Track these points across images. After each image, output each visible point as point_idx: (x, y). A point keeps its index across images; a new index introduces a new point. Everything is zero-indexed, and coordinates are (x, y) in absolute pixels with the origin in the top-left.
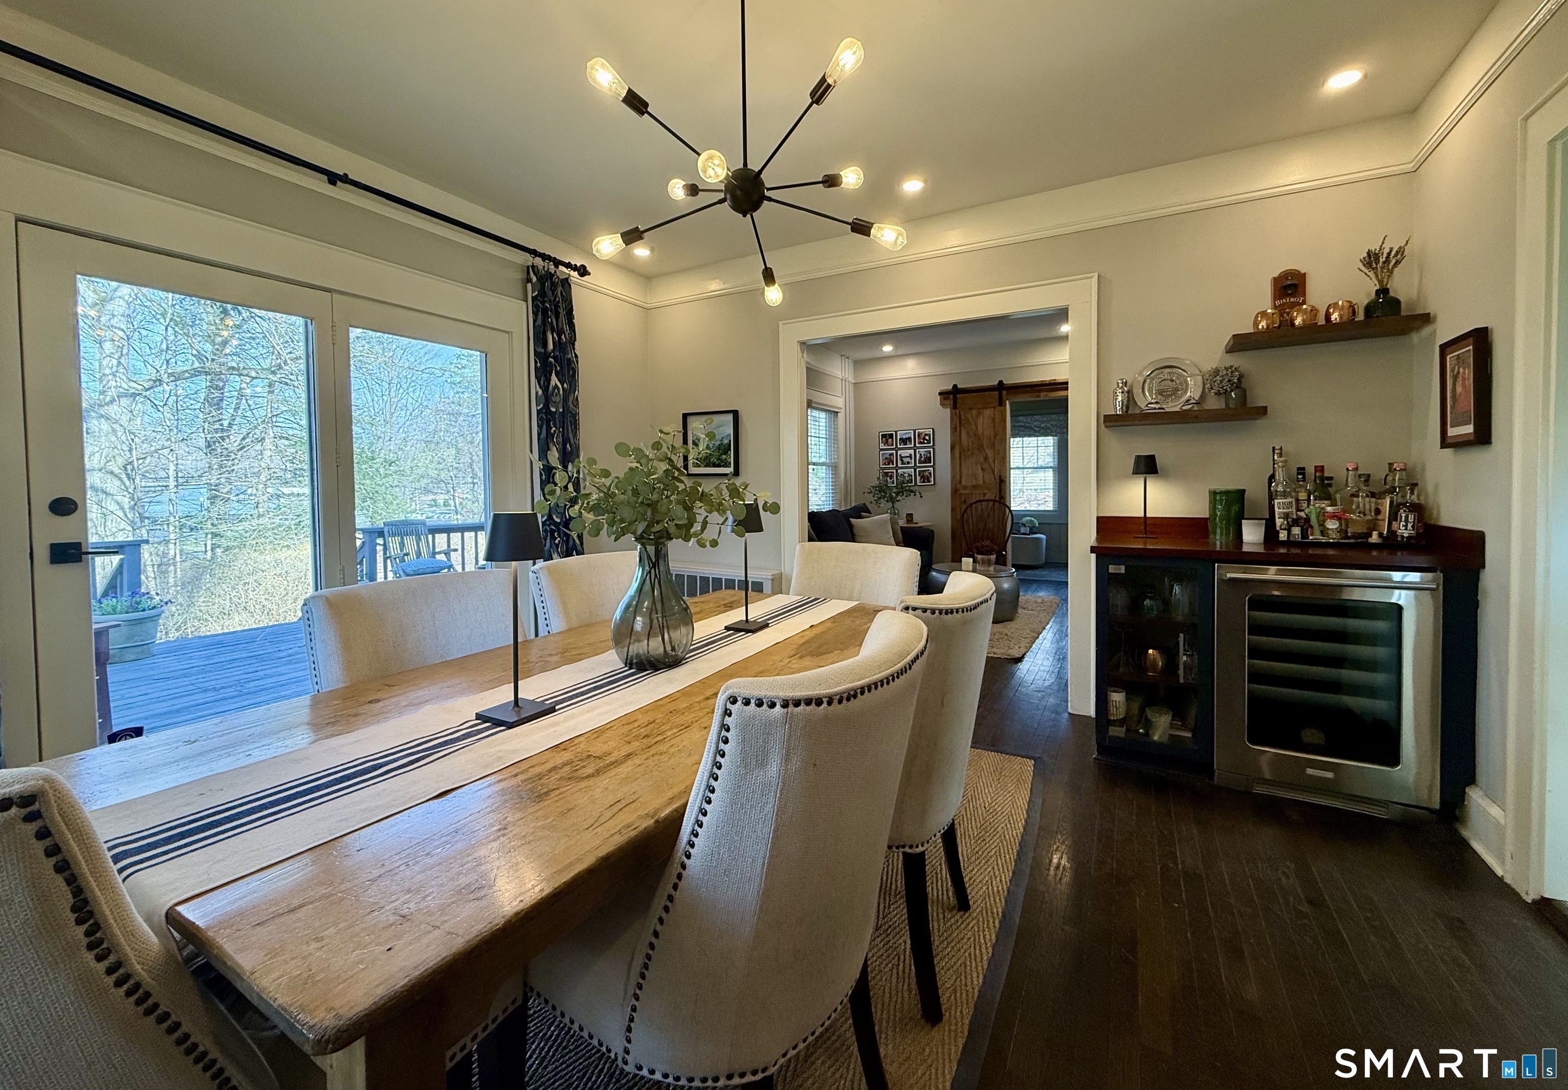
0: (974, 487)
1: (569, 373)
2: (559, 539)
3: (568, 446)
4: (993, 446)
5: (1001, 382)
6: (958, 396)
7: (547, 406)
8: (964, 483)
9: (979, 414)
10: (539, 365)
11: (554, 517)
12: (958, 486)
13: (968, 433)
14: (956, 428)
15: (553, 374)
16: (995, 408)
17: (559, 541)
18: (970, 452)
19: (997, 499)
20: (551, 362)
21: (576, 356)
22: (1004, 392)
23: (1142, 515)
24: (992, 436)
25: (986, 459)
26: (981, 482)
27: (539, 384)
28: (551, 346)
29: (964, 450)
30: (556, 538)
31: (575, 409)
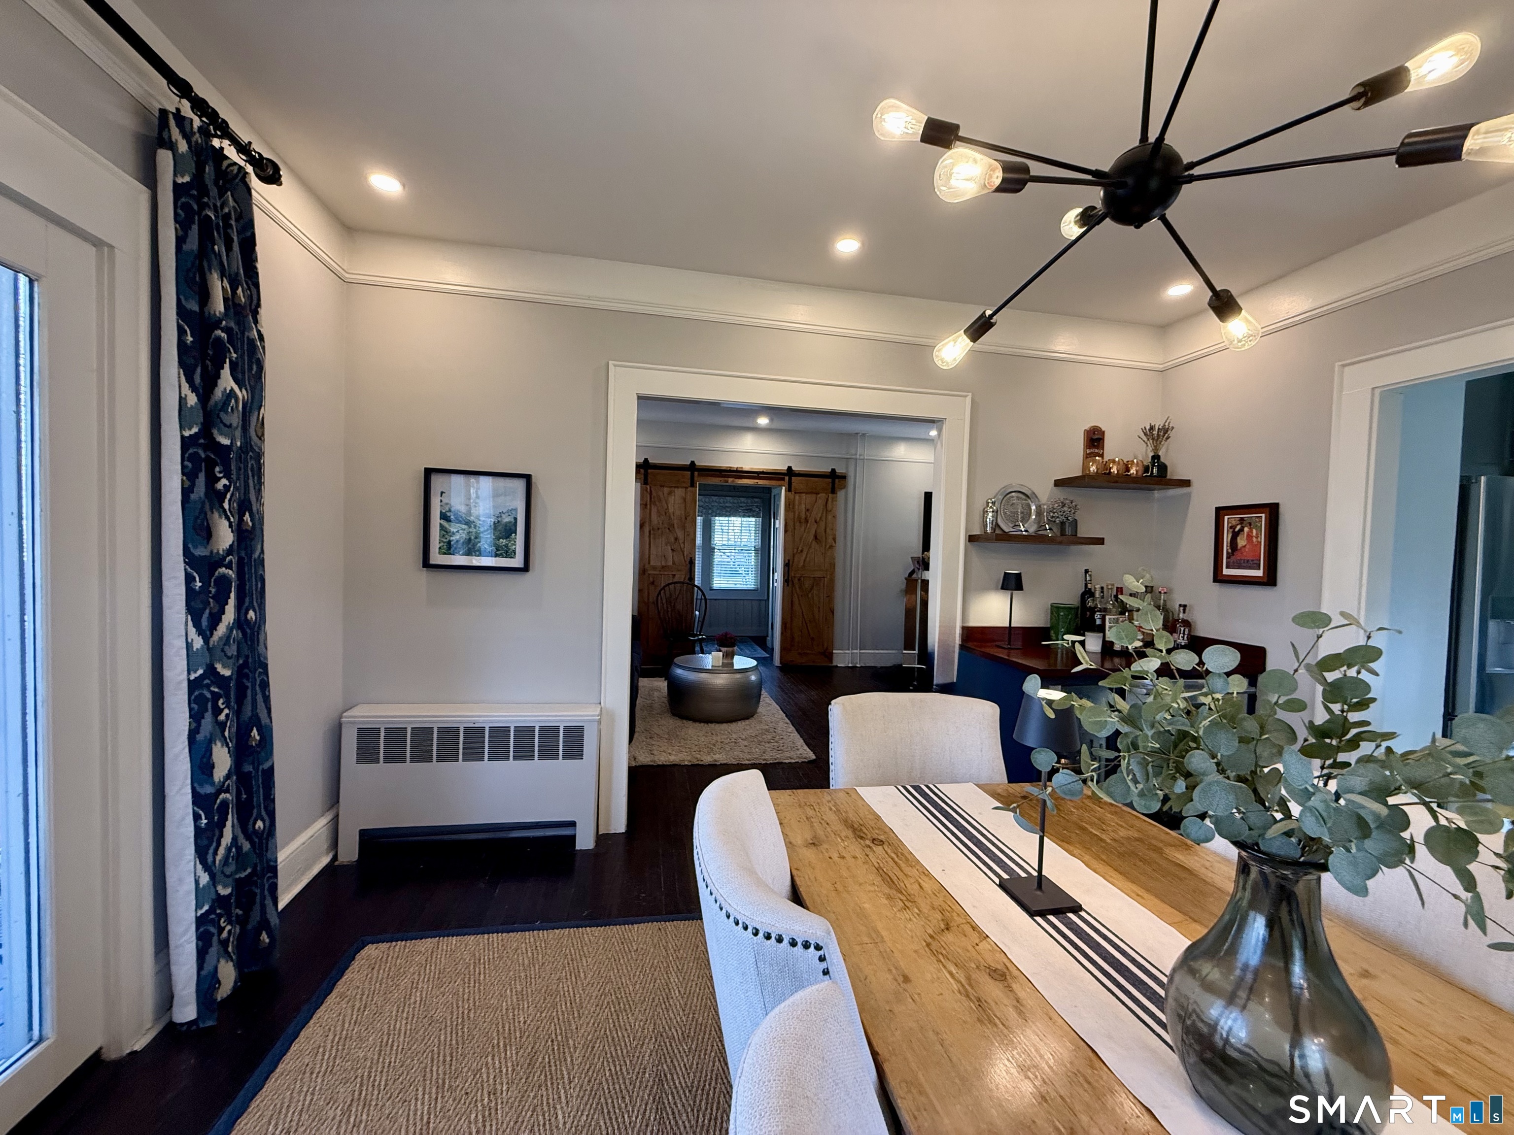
0: (663, 567)
1: (250, 369)
2: (226, 711)
3: (247, 517)
4: (684, 528)
5: (693, 463)
6: (649, 471)
7: (206, 431)
8: (652, 563)
9: (670, 493)
10: (190, 339)
11: (219, 667)
12: (647, 566)
13: (658, 511)
14: (646, 505)
15: (227, 366)
16: (686, 488)
17: (227, 716)
18: (660, 531)
19: (687, 580)
20: (219, 339)
21: (261, 337)
22: (696, 473)
23: (1008, 625)
24: (683, 518)
25: (676, 539)
26: (670, 563)
27: (190, 380)
28: (218, 306)
29: (653, 529)
30: (222, 710)
31: (259, 442)
